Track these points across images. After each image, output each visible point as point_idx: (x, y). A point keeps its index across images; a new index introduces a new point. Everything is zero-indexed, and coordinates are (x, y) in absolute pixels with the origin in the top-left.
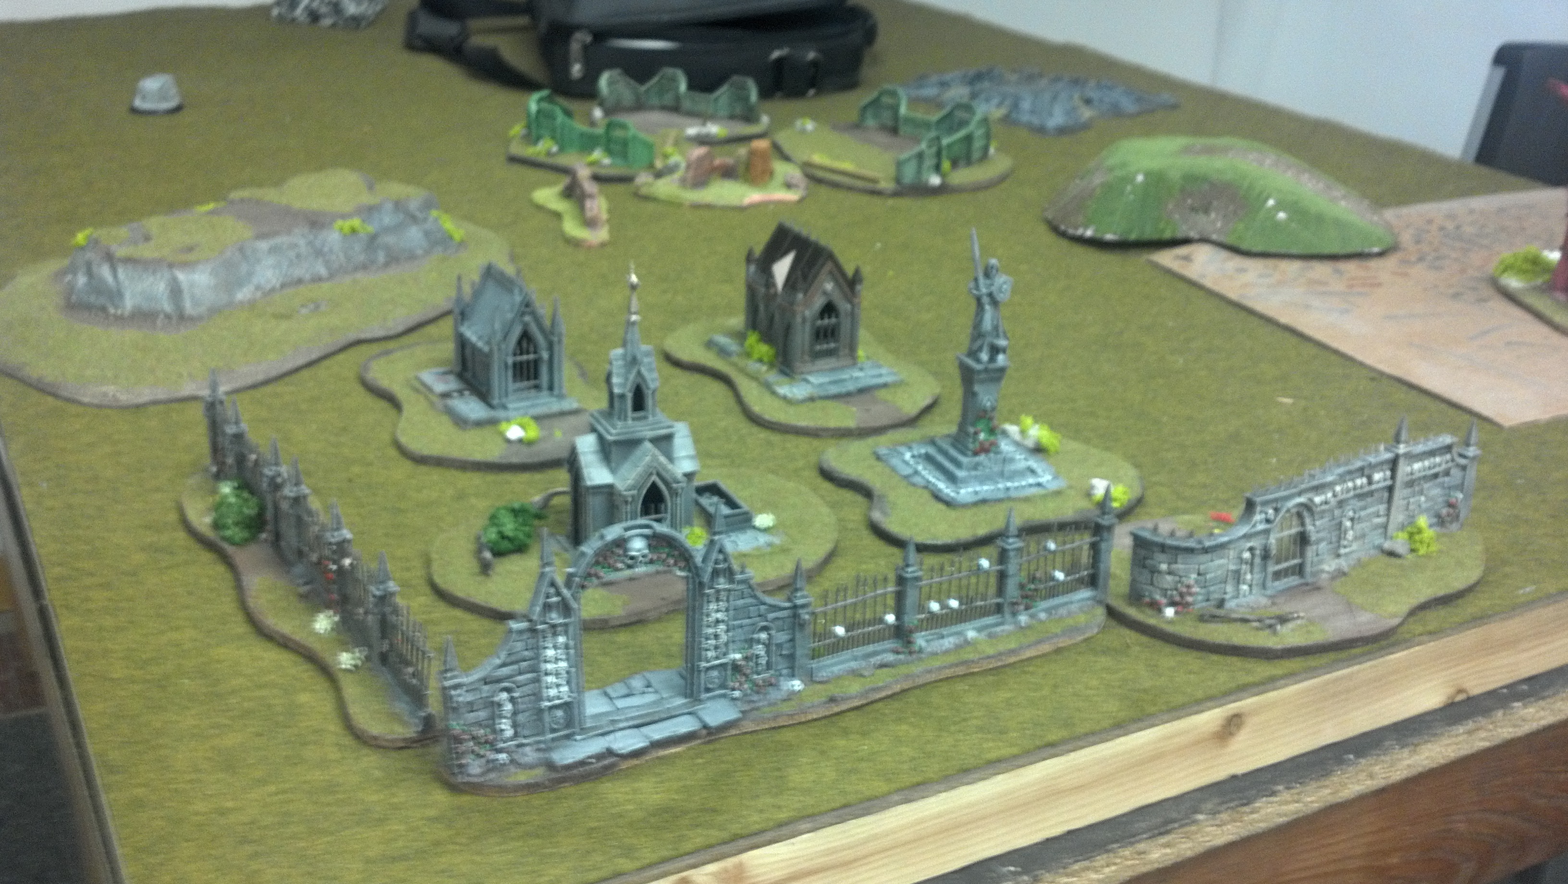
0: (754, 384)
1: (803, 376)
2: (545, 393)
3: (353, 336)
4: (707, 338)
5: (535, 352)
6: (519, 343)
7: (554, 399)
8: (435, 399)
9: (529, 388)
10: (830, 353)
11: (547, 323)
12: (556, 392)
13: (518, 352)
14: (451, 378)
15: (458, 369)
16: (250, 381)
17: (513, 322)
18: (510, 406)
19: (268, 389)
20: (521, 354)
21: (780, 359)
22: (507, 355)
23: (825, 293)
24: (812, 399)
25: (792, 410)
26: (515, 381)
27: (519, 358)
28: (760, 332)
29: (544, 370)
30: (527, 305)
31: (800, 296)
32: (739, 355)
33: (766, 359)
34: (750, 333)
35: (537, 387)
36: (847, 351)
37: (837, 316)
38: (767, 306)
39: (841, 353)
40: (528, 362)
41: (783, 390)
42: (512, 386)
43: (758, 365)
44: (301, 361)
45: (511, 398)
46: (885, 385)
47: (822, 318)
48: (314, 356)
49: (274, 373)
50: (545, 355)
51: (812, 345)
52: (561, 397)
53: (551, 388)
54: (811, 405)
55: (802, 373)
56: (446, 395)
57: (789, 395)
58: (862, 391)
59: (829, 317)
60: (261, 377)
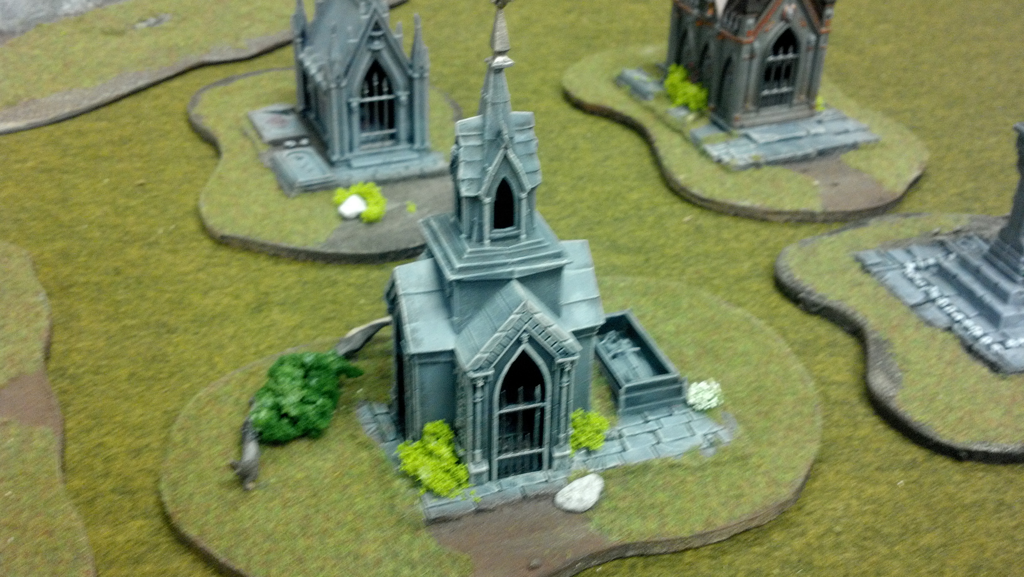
0: (677, 139)
1: (743, 131)
2: (404, 145)
3: (194, 59)
4: (616, 73)
5: (390, 92)
6: (368, 78)
7: (415, 155)
8: (264, 149)
9: (383, 139)
10: (781, 99)
11: (406, 52)
12: (417, 145)
13: (367, 92)
14: (291, 118)
15: (301, 107)
16: (52, 115)
17: (358, 47)
18: (355, 163)
19: (71, 126)
20: (371, 94)
21: (712, 105)
22: (350, 96)
23: (784, 18)
24: (757, 165)
25: (730, 180)
26: (363, 128)
27: (368, 100)
28: (686, 67)
29: (402, 114)
30: (377, 27)
31: (750, 21)
32: (658, 97)
33: (693, 105)
34: (673, 67)
35: (392, 137)
36: (803, 97)
37: (795, 51)
38: (698, 36)
39: (795, 101)
40: (381, 103)
41: (716, 150)
42: (359, 136)
43: (683, 113)
44: (125, 89)
45: (357, 152)
46: (854, 146)
47: (776, 53)
48: (141, 83)
49: (86, 104)
50: (403, 96)
51: (760, 89)
52: (424, 151)
53: (411, 139)
54: (757, 174)
55: (742, 127)
56: (277, 144)
57: (726, 159)
58: (822, 153)
59: (786, 52)
60: (67, 110)
